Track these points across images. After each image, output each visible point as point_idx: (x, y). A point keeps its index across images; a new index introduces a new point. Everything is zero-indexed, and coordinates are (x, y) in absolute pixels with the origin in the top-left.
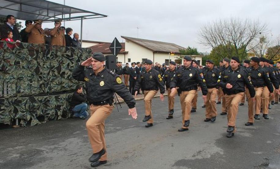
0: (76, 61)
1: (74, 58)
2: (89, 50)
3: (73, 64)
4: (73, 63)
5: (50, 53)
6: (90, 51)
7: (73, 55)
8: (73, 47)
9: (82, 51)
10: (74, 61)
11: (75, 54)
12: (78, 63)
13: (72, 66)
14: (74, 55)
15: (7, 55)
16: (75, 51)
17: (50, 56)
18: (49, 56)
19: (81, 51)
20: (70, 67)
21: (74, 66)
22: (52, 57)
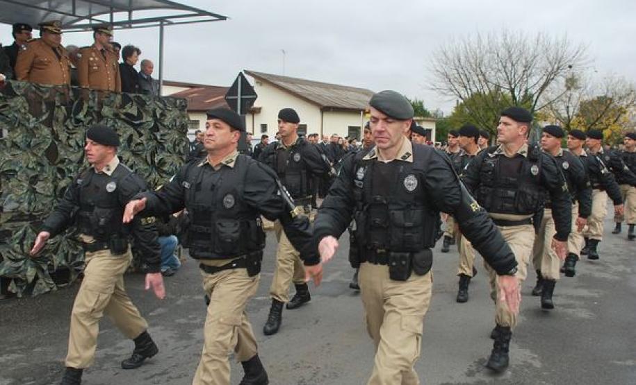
0: (149, 129)
1: (144, 121)
2: (181, 103)
3: (143, 138)
4: (141, 135)
5: (85, 110)
6: (183, 106)
7: (141, 113)
8: (141, 95)
9: (165, 105)
10: (143, 128)
11: (146, 111)
12: (154, 135)
13: (139, 141)
14: (144, 114)
16: (148, 103)
17: (85, 116)
18: (81, 116)
19: (161, 105)
20: (133, 145)
21: (145, 142)
22: (89, 118)
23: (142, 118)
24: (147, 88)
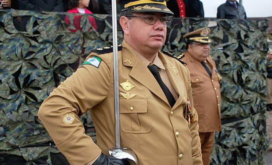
0: (235, 50)
1: (229, 43)
2: (262, 24)
3: (230, 59)
4: (227, 56)
5: (179, 36)
6: (265, 27)
7: (227, 36)
8: (226, 20)
9: (248, 27)
10: (229, 50)
11: (232, 35)
12: (239, 55)
13: (226, 62)
14: (230, 38)
15: (91, 45)
16: (233, 27)
17: (179, 42)
18: (176, 42)
19: (245, 27)
20: (220, 65)
21: (231, 63)
22: (183, 44)
23: (228, 41)
24: (234, 13)
